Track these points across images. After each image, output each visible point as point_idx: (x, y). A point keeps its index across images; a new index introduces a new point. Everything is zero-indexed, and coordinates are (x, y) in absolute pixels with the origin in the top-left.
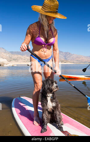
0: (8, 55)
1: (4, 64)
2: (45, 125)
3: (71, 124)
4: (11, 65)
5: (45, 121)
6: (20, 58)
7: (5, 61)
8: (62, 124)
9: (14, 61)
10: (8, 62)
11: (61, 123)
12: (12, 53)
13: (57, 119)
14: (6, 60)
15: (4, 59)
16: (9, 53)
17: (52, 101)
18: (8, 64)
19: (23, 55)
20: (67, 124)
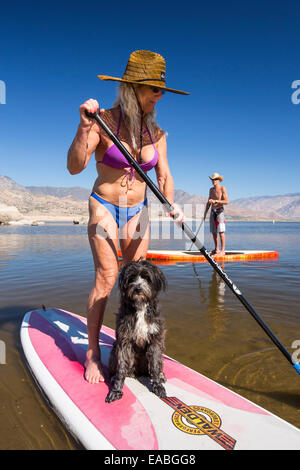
0: (20, 197)
1: (10, 220)
2: (119, 382)
3: (186, 379)
4: (30, 223)
5: (121, 371)
6: (54, 203)
7: (12, 211)
8: (163, 381)
9: (37, 211)
10: (22, 215)
11: (162, 376)
12: (32, 189)
13: (152, 365)
14: (16, 210)
15: (9, 205)
16: (23, 191)
17: (149, 320)
18: (22, 219)
19: (62, 196)
20: (175, 379)
